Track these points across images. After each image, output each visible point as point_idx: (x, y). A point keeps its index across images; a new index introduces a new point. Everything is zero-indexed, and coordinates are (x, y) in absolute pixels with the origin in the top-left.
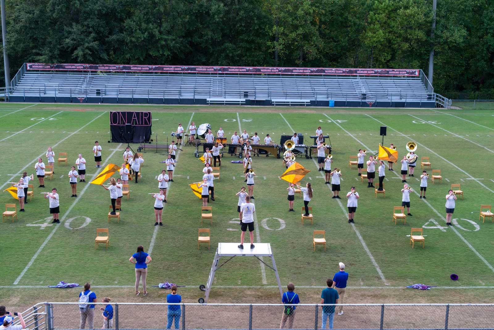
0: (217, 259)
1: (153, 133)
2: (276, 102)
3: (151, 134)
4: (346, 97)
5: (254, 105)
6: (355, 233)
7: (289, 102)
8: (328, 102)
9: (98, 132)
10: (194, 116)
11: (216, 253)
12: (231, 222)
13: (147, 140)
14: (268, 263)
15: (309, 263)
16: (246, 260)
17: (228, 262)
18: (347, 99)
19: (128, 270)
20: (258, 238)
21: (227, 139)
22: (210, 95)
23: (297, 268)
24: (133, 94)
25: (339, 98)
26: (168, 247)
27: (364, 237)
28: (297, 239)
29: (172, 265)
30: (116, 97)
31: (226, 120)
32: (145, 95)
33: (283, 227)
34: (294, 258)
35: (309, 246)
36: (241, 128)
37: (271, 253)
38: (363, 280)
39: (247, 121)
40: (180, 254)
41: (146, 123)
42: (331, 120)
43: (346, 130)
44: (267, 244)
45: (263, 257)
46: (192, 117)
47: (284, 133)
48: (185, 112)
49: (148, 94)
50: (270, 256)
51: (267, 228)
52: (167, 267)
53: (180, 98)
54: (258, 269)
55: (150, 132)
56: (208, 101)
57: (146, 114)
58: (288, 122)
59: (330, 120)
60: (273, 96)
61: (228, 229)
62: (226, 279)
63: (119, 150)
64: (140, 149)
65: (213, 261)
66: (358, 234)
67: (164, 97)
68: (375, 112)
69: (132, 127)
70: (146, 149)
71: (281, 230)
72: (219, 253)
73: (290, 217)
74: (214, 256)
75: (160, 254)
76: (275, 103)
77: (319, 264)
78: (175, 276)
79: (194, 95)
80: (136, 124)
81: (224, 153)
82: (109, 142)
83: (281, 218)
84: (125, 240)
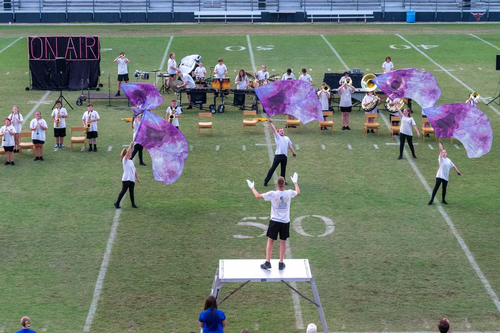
0: (217, 288)
1: (102, 72)
2: (314, 16)
3: (99, 74)
4: (436, 5)
5: (276, 21)
6: (455, 240)
7: (337, 16)
8: (405, 13)
9: (8, 73)
10: (172, 43)
11: (216, 277)
12: (241, 224)
13: (94, 84)
14: (305, 293)
15: (376, 293)
16: (267, 288)
17: (236, 293)
18: (438, 8)
19: (65, 308)
20: (288, 250)
21: (231, 80)
22: (199, 6)
23: (357, 302)
24: (67, 6)
25: (423, 7)
26: (132, 268)
27: (471, 246)
28: (355, 252)
29: (139, 298)
30: (38, 12)
31: (228, 49)
32: (87, 8)
33: (331, 230)
34: (349, 284)
35: (375, 264)
36: (255, 62)
37: (311, 277)
38: (470, 320)
39: (265, 49)
40: (153, 280)
41: (91, 56)
42: (410, 46)
43: (437, 62)
44: (302, 260)
45: (296, 282)
46: (169, 44)
47: (329, 70)
48: (158, 35)
49: (94, 6)
50: (309, 282)
51: (303, 233)
52: (131, 302)
53: (149, 11)
54: (289, 303)
55: (97, 71)
56: (197, 16)
57: (90, 40)
58: (336, 50)
59: (408, 44)
60: (308, 6)
61: (235, 236)
62: (233, 322)
63: (45, 103)
64: (81, 101)
65: (211, 291)
66: (461, 241)
67: (120, 10)
68: (486, 30)
69: (67, 63)
70: (91, 100)
71: (327, 236)
72: (220, 277)
73: (341, 214)
74: (211, 282)
75: (120, 281)
76: (312, 17)
77: (394, 294)
78: (146, 318)
79: (173, 6)
80: (74, 57)
81: (225, 106)
82: (27, 89)
83: (326, 216)
84: (58, 257)
